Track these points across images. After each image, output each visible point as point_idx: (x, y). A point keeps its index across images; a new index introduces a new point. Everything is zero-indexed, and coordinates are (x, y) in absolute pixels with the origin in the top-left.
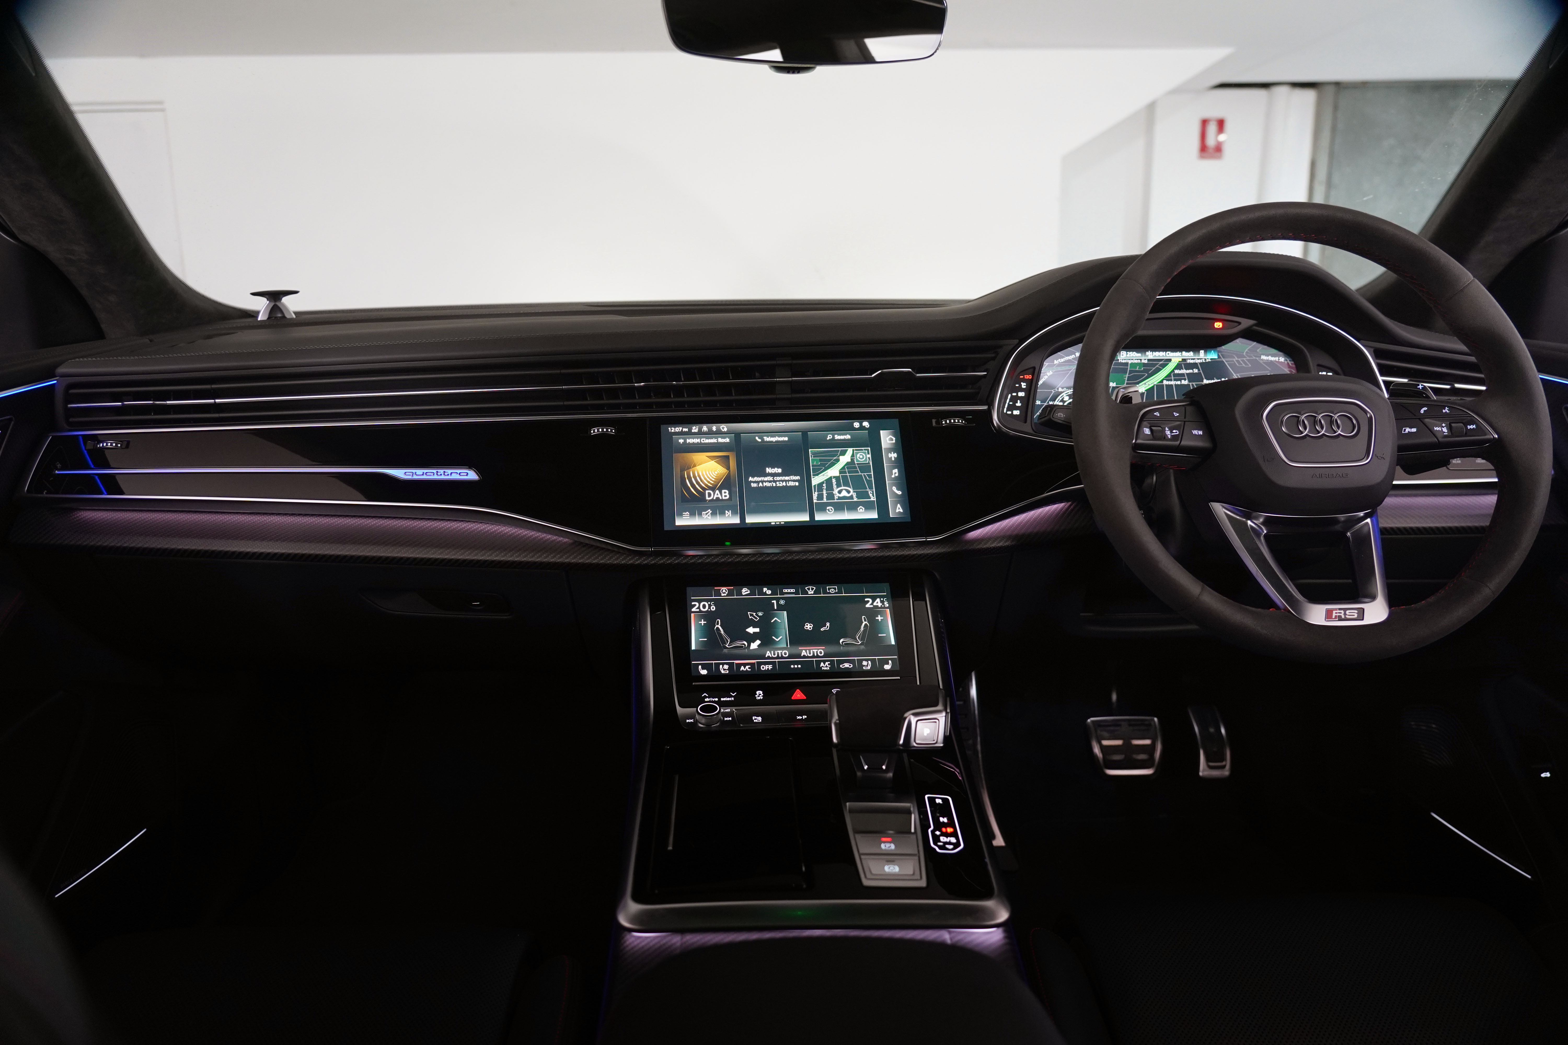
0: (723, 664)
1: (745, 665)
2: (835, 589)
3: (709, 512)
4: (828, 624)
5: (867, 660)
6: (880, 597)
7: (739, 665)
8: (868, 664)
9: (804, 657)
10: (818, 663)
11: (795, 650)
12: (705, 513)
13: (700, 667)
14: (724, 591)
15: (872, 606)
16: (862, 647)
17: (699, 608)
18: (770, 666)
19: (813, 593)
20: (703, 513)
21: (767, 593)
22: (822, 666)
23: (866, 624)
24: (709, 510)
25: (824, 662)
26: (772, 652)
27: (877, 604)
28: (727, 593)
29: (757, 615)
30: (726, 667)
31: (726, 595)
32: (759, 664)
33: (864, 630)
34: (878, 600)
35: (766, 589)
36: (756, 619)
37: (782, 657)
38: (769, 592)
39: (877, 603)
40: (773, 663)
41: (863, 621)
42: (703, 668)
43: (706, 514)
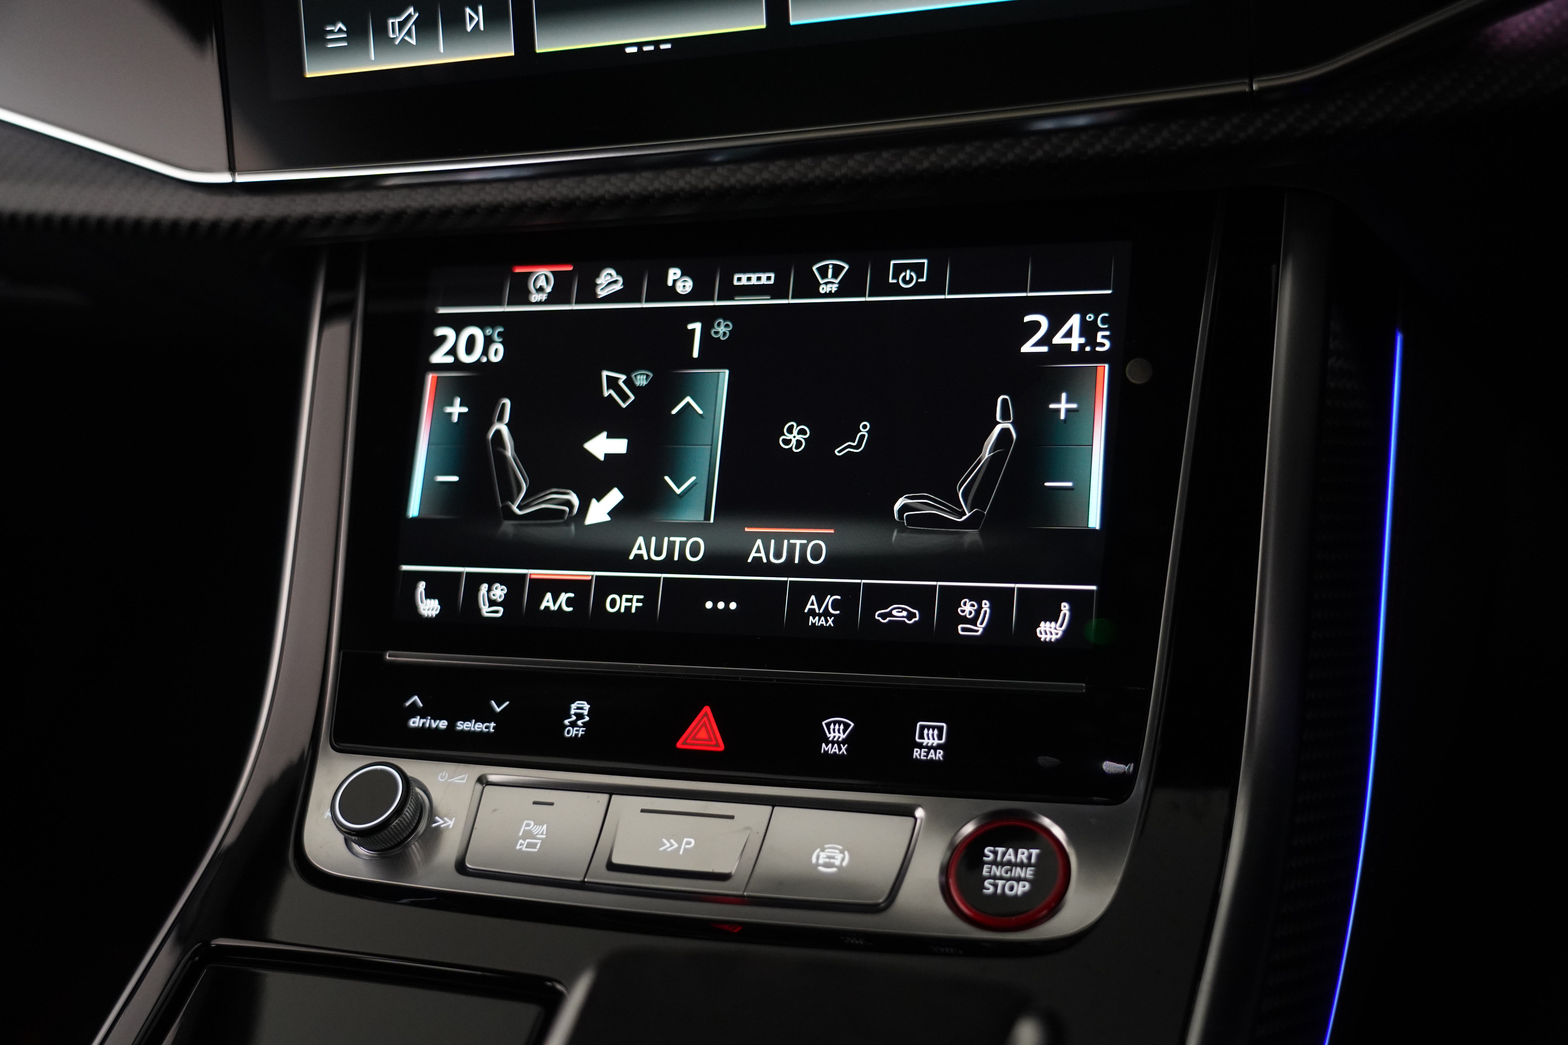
0: (491, 579)
1: (556, 587)
2: (918, 269)
3: (410, 16)
4: (864, 429)
5: (976, 595)
6: (1082, 306)
7: (541, 587)
8: (978, 612)
9: (759, 567)
10: (801, 593)
11: (728, 540)
12: (397, 21)
13: (422, 586)
14: (542, 282)
15: (1045, 349)
16: (972, 536)
17: (453, 352)
18: (636, 597)
19: (834, 287)
20: (390, 21)
21: (680, 289)
22: (812, 612)
23: (1005, 432)
24: (411, 10)
25: (822, 592)
26: (654, 539)
27: (1066, 341)
28: (549, 289)
29: (629, 382)
30: (499, 592)
31: (543, 297)
32: (606, 587)
33: (992, 459)
34: (1075, 321)
35: (678, 272)
36: (625, 398)
37: (683, 565)
38: (685, 286)
39: (1069, 334)
40: (646, 587)
41: (998, 418)
42: (429, 595)
43: (402, 25)
